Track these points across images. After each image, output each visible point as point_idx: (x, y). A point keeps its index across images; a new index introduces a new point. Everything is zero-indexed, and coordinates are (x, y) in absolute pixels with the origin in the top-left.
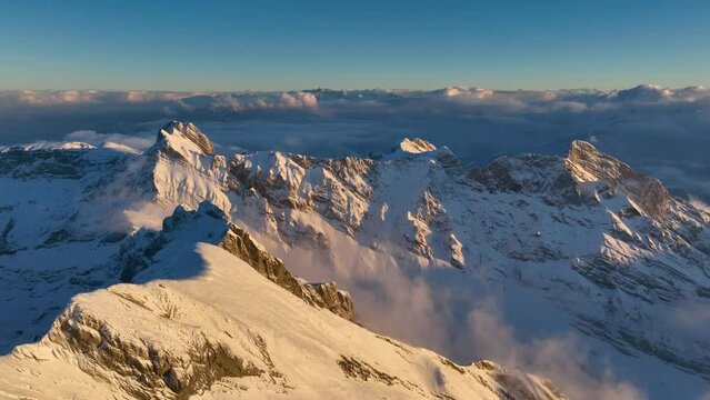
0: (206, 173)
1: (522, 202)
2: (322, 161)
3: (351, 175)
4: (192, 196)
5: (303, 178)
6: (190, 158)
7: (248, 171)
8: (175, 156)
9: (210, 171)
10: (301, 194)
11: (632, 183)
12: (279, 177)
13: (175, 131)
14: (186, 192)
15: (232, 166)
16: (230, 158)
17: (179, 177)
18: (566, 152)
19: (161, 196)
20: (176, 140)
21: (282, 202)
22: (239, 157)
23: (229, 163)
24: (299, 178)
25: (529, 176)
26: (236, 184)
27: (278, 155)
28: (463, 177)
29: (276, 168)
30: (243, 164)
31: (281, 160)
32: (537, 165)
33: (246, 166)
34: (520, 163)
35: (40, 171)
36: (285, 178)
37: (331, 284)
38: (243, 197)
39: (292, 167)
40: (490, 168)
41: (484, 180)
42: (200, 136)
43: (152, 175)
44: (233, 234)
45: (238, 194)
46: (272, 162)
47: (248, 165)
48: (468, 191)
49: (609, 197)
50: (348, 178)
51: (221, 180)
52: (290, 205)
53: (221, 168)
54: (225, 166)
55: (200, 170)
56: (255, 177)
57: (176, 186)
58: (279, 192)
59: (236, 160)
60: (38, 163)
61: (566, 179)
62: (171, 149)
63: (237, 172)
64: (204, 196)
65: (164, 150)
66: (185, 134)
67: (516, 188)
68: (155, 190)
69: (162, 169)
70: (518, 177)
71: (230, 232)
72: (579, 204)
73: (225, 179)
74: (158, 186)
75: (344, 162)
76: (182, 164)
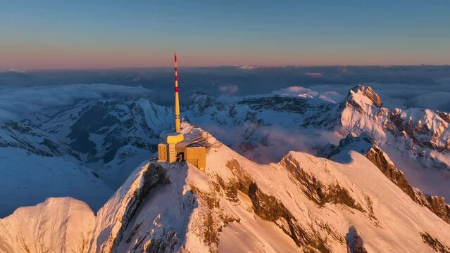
0: (374, 118)
5: (446, 129)
6: (364, 108)
7: (402, 120)
8: (356, 106)
9: (376, 117)
10: (441, 139)
12: (426, 126)
13: (359, 91)
14: (359, 128)
15: (391, 115)
16: (392, 110)
17: (356, 118)
20: (358, 97)
21: (425, 144)
22: (397, 110)
23: (390, 113)
26: (393, 127)
27: (428, 111)
29: (424, 120)
30: (400, 115)
31: (429, 114)
33: (401, 116)
35: (285, 108)
36: (430, 127)
37: (440, 198)
38: (396, 136)
39: (437, 120)
42: (374, 95)
43: (341, 115)
44: (373, 150)
45: (393, 134)
46: (422, 115)
47: (404, 115)
51: (383, 124)
52: (431, 146)
53: (384, 116)
54: (387, 114)
55: (370, 116)
56: (407, 124)
57: (354, 124)
58: (422, 136)
59: (395, 112)
60: (285, 103)
62: (354, 102)
63: (395, 119)
65: (350, 102)
66: (365, 94)
68: (341, 124)
69: (347, 113)
71: (372, 149)
73: (385, 123)
74: (343, 122)
76: (359, 111)
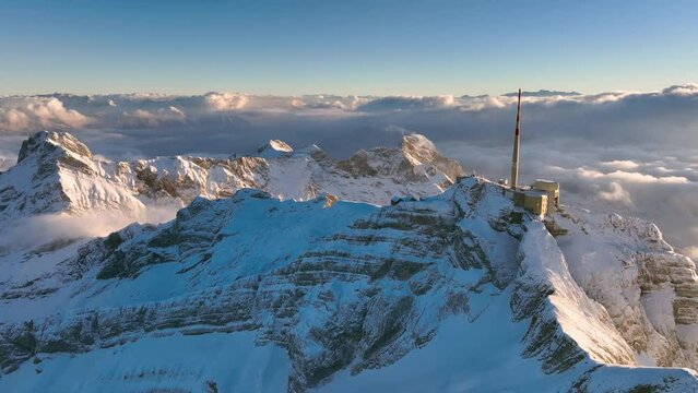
0: (113, 179)
1: (379, 183)
2: (221, 162)
3: (247, 172)
4: (105, 201)
5: (208, 177)
6: (93, 167)
7: (156, 175)
8: (76, 166)
9: (117, 177)
10: (209, 191)
11: (441, 165)
12: (187, 178)
14: (99, 199)
15: (137, 171)
16: (134, 166)
17: (86, 185)
18: (401, 144)
19: (74, 203)
22: (142, 162)
23: (134, 169)
24: (204, 177)
25: (380, 163)
26: (145, 187)
27: (179, 157)
28: (332, 168)
29: (182, 170)
30: (149, 170)
32: (385, 155)
33: (152, 170)
34: (373, 154)
36: (193, 178)
39: (196, 169)
40: (353, 160)
41: (349, 169)
43: (59, 186)
45: (149, 196)
47: (154, 169)
48: (339, 178)
49: (433, 174)
50: (245, 175)
51: (130, 185)
53: (127, 174)
54: (130, 171)
55: (106, 177)
56: (164, 179)
57: (87, 193)
58: (189, 191)
59: (141, 166)
61: (406, 164)
62: (72, 158)
63: (144, 176)
64: (118, 200)
65: (64, 160)
66: (63, 144)
67: (373, 173)
68: (67, 199)
69: (66, 177)
70: (373, 165)
72: (415, 181)
73: (133, 184)
74: (69, 195)
75: (241, 162)
76: (86, 173)
